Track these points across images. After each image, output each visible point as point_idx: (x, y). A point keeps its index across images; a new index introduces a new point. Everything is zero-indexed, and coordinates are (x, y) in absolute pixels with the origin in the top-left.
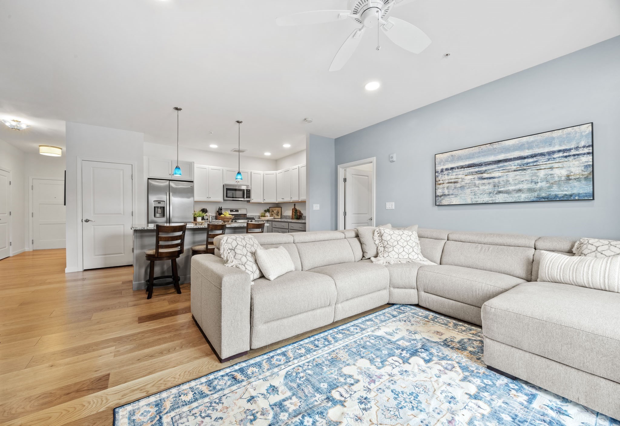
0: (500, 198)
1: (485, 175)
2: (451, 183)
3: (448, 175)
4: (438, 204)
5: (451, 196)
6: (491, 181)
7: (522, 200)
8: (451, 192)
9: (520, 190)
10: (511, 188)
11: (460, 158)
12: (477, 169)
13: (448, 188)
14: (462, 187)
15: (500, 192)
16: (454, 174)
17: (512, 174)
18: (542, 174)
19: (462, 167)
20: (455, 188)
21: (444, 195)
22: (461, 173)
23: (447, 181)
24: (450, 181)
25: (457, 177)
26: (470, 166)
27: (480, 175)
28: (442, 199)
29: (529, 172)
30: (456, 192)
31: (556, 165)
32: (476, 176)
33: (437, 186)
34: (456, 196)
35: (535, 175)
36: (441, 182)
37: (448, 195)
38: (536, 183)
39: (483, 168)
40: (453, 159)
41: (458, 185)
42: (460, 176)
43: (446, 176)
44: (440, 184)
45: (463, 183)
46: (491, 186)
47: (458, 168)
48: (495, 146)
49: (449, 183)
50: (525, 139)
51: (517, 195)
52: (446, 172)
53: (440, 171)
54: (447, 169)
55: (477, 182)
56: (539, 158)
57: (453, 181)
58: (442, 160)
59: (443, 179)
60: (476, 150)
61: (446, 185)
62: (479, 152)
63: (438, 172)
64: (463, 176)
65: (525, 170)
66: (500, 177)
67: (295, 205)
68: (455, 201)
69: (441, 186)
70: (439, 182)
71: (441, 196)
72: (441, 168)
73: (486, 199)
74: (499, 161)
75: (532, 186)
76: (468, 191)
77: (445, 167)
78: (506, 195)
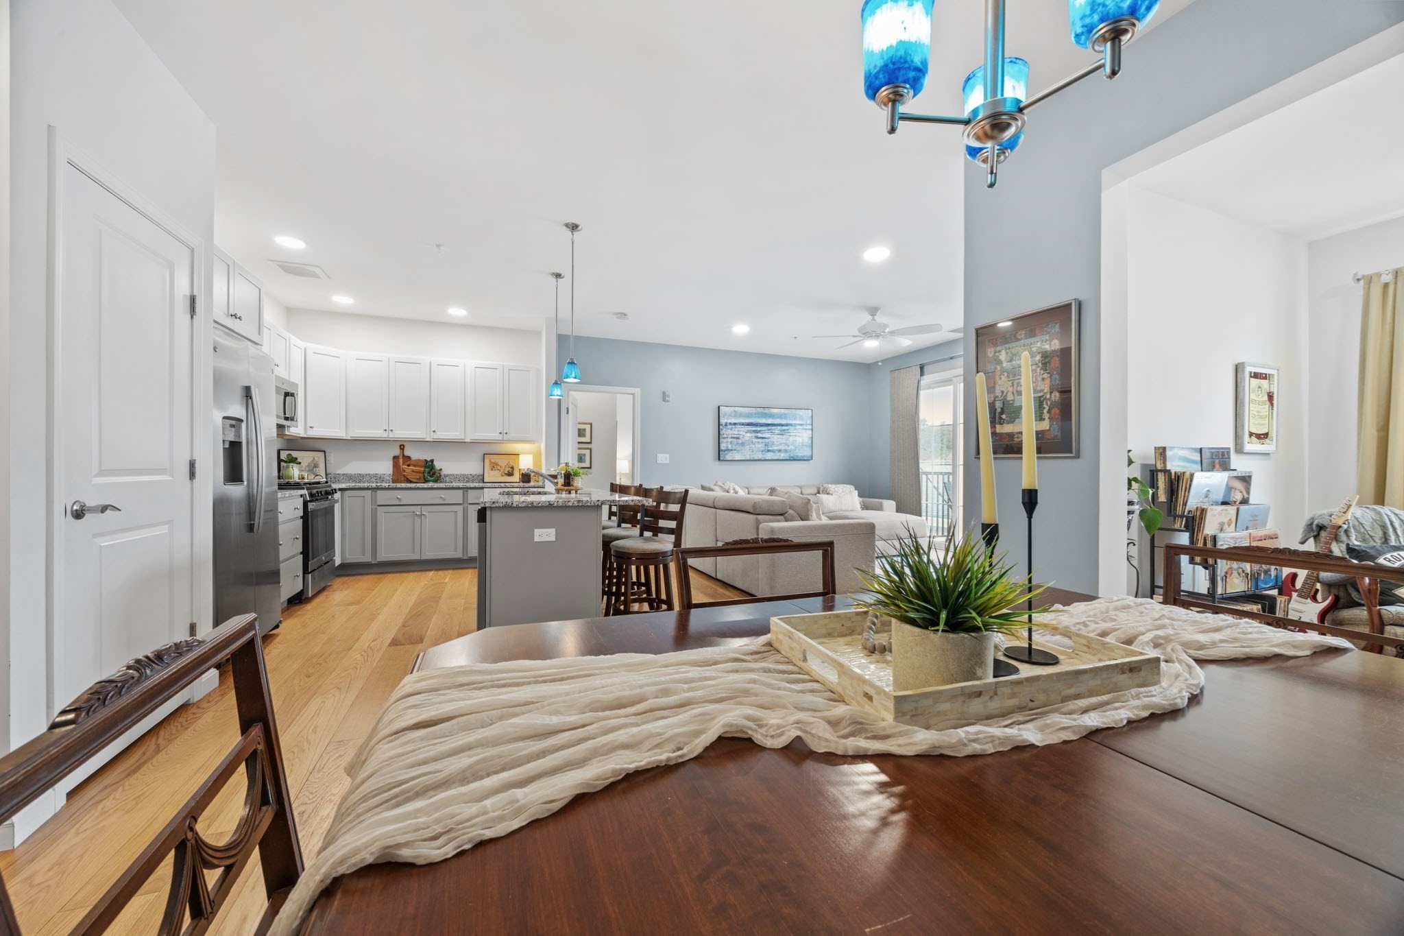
0: (769, 456)
1: (760, 435)
2: (734, 438)
3: (731, 429)
4: (721, 458)
5: (733, 452)
6: (764, 440)
7: (781, 458)
8: (734, 447)
9: (780, 451)
10: (775, 448)
11: (741, 415)
12: (754, 429)
13: (731, 443)
14: (743, 444)
15: (769, 451)
16: (737, 429)
17: (776, 436)
18: (791, 438)
19: (743, 424)
20: (737, 444)
21: (728, 450)
22: (742, 429)
23: (730, 436)
24: (733, 436)
25: (739, 433)
26: (749, 424)
27: (756, 434)
28: (727, 454)
29: (785, 436)
30: (738, 447)
31: (798, 434)
32: (753, 435)
33: (721, 440)
34: (738, 451)
35: (787, 440)
36: (726, 436)
37: (732, 450)
38: (788, 446)
39: (759, 429)
40: (736, 415)
41: (740, 441)
42: (741, 433)
43: (729, 430)
44: (724, 438)
45: (744, 440)
46: (763, 445)
47: (740, 424)
48: (766, 411)
49: (732, 438)
50: (783, 411)
51: (779, 454)
52: (730, 427)
53: (724, 424)
54: (730, 424)
55: (755, 440)
56: (790, 427)
57: (735, 436)
58: (726, 414)
59: (727, 433)
60: (753, 410)
61: (730, 440)
62: (755, 414)
63: (722, 425)
64: (744, 433)
65: (782, 434)
66: (768, 438)
67: (402, 447)
68: (738, 457)
69: (725, 440)
70: (724, 436)
71: (725, 451)
72: (725, 421)
73: (760, 456)
74: (769, 425)
75: (786, 448)
76: (747, 448)
77: (729, 421)
78: (772, 453)
